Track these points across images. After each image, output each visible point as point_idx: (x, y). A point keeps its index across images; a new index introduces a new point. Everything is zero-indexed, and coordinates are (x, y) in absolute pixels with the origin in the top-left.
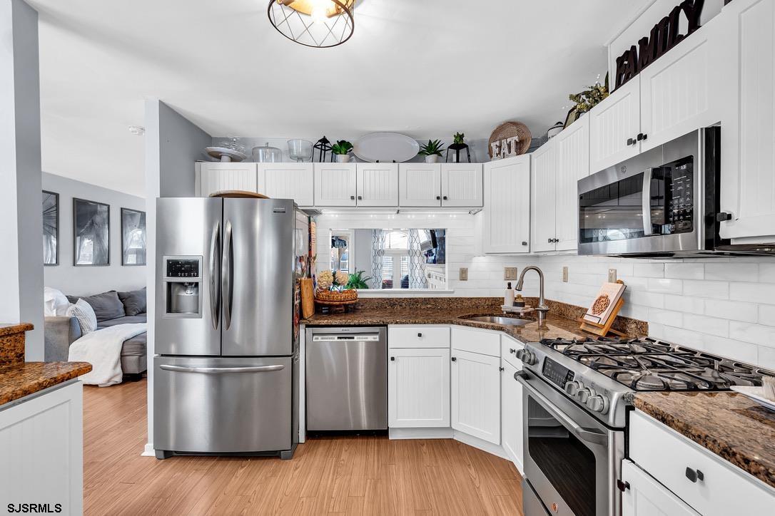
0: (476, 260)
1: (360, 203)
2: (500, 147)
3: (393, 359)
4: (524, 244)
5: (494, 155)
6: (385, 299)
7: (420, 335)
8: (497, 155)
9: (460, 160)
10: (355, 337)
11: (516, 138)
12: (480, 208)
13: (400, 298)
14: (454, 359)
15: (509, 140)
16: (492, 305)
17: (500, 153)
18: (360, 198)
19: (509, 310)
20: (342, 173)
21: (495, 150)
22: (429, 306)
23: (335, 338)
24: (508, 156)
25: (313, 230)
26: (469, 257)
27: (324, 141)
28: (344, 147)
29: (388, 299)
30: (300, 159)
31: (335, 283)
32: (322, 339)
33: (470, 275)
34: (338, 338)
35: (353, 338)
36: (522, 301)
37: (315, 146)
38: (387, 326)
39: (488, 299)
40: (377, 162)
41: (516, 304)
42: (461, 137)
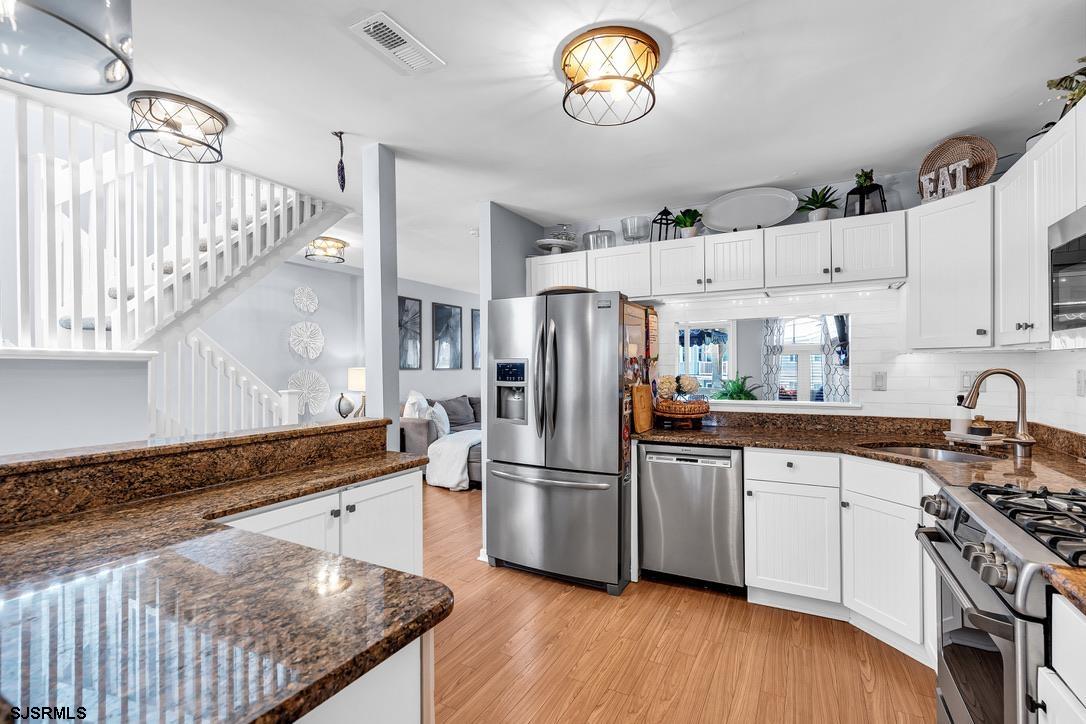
0: (900, 359)
1: (709, 287)
2: (936, 181)
3: (750, 493)
4: (981, 332)
5: (927, 195)
6: (751, 414)
7: (790, 465)
8: (931, 193)
9: (866, 210)
10: (700, 460)
11: (966, 163)
12: (904, 280)
13: (773, 415)
14: (844, 505)
15: (952, 168)
16: (934, 431)
17: (936, 191)
18: (709, 281)
19: (959, 440)
20: (686, 251)
21: (928, 187)
22: (819, 427)
23: (674, 460)
24: (951, 193)
25: (652, 325)
26: (889, 356)
27: (666, 212)
28: (691, 217)
29: (755, 414)
30: (636, 238)
31: (679, 391)
32: (657, 458)
33: (890, 382)
34: (678, 459)
35: (697, 461)
36: (985, 426)
37: (654, 221)
38: (742, 449)
39: (926, 421)
40: (735, 230)
41: (972, 431)
42: (868, 176)
